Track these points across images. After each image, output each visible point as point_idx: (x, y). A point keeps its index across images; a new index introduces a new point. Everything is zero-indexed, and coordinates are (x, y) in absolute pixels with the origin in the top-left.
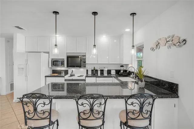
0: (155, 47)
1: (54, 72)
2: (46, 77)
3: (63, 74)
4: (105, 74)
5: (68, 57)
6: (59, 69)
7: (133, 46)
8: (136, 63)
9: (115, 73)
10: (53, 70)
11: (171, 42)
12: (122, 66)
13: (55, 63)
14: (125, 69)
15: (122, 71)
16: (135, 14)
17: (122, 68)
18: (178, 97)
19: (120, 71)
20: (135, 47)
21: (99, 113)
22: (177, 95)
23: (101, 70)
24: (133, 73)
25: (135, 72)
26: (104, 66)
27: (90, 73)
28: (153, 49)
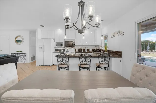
0: (113, 36)
1: (57, 50)
2: (53, 52)
3: (62, 51)
4: (86, 51)
5: (65, 42)
6: (59, 48)
7: (102, 35)
8: (104, 45)
9: (92, 51)
10: (56, 49)
11: (119, 34)
12: (96, 47)
13: (58, 45)
14: (97, 49)
15: (96, 50)
16: (103, 20)
17: (96, 48)
18: (122, 57)
19: (94, 49)
20: (103, 36)
21: (88, 62)
22: (121, 56)
23: (84, 49)
24: (102, 50)
25: (104, 49)
26: (86, 47)
27: (77, 51)
28: (112, 37)
